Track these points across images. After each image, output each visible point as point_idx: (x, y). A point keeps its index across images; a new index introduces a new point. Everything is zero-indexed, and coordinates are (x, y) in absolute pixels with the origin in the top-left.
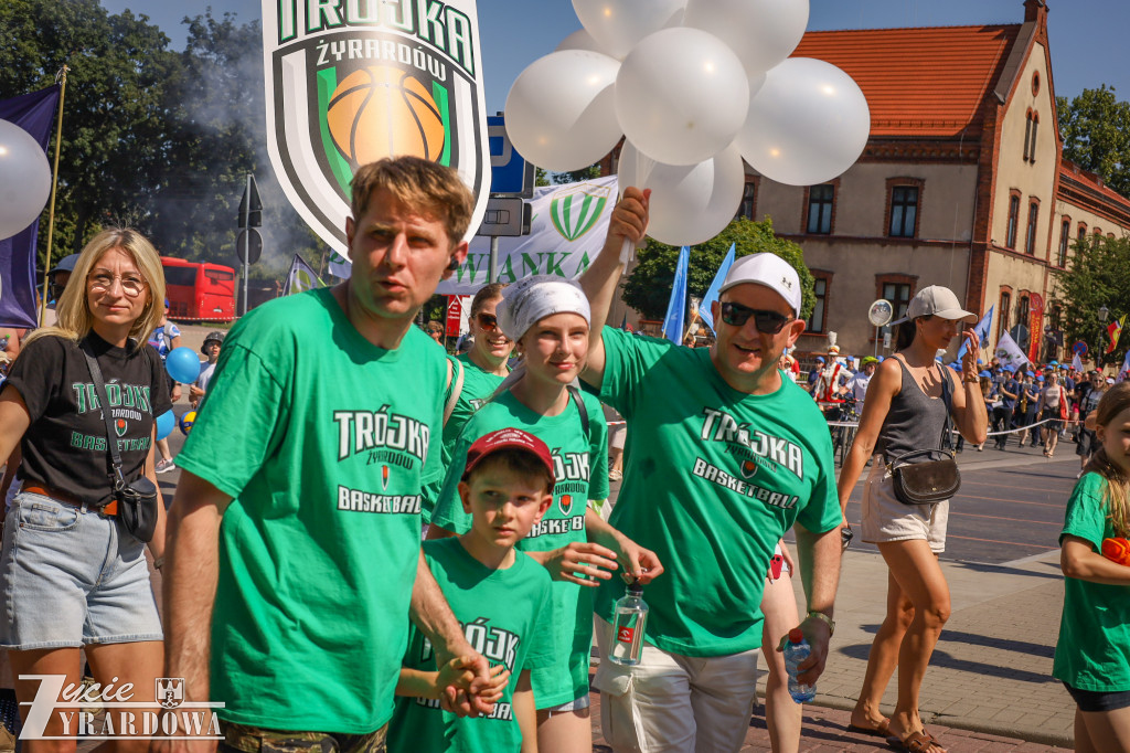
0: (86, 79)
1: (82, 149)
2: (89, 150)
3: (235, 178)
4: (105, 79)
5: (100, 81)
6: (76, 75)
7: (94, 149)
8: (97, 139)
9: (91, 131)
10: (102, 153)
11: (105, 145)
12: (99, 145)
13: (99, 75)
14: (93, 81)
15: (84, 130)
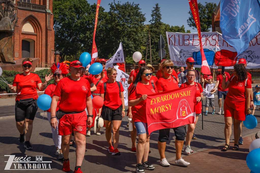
2: (89, 37)
3: (123, 40)
4: (91, 20)
5: (90, 20)
6: (85, 20)
9: (89, 32)
13: (90, 19)
15: (87, 32)
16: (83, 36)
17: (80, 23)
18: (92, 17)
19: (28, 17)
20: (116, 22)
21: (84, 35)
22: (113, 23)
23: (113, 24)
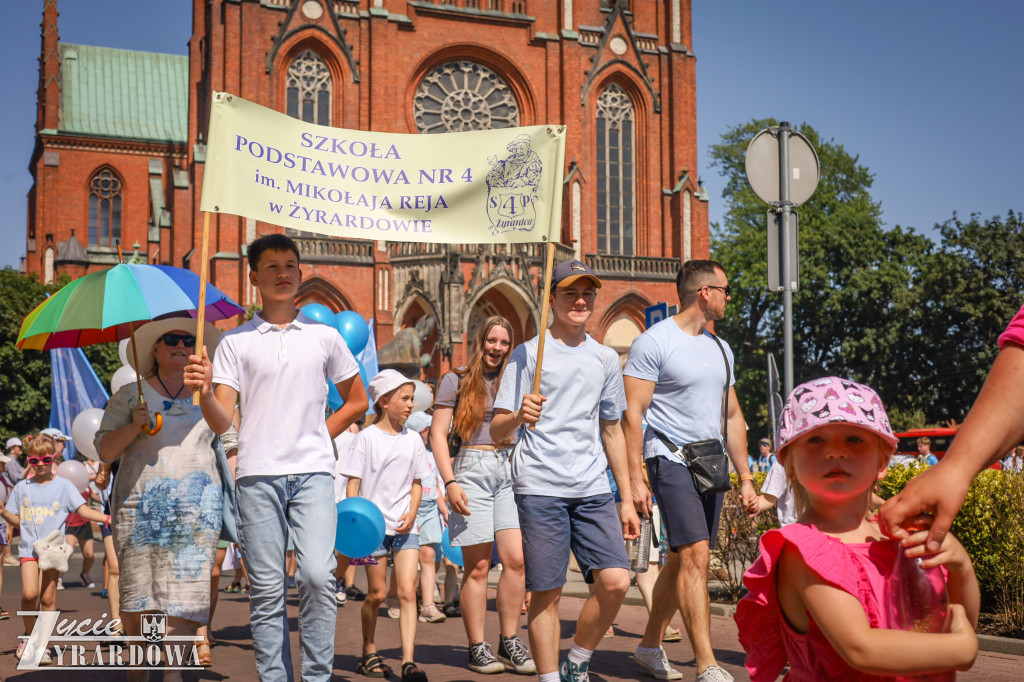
0: (864, 288)
1: (868, 346)
2: (873, 347)
4: (879, 286)
5: (875, 288)
6: (856, 287)
7: (878, 345)
8: (878, 337)
9: (874, 331)
10: (885, 347)
11: (886, 341)
12: (881, 341)
14: (870, 291)
15: (868, 331)
16: (851, 346)
17: (841, 302)
18: (880, 275)
19: (621, 299)
20: (960, 289)
21: (855, 344)
22: (948, 293)
23: (948, 296)
